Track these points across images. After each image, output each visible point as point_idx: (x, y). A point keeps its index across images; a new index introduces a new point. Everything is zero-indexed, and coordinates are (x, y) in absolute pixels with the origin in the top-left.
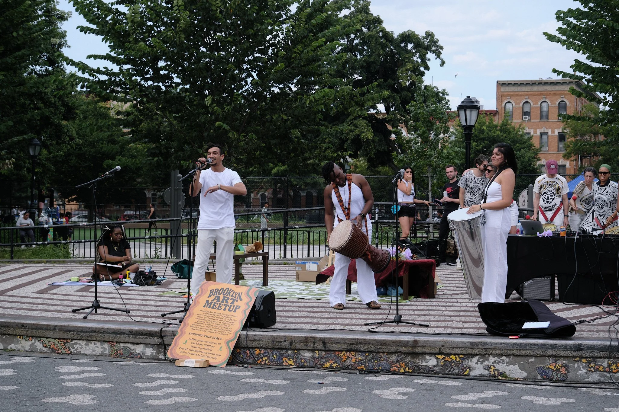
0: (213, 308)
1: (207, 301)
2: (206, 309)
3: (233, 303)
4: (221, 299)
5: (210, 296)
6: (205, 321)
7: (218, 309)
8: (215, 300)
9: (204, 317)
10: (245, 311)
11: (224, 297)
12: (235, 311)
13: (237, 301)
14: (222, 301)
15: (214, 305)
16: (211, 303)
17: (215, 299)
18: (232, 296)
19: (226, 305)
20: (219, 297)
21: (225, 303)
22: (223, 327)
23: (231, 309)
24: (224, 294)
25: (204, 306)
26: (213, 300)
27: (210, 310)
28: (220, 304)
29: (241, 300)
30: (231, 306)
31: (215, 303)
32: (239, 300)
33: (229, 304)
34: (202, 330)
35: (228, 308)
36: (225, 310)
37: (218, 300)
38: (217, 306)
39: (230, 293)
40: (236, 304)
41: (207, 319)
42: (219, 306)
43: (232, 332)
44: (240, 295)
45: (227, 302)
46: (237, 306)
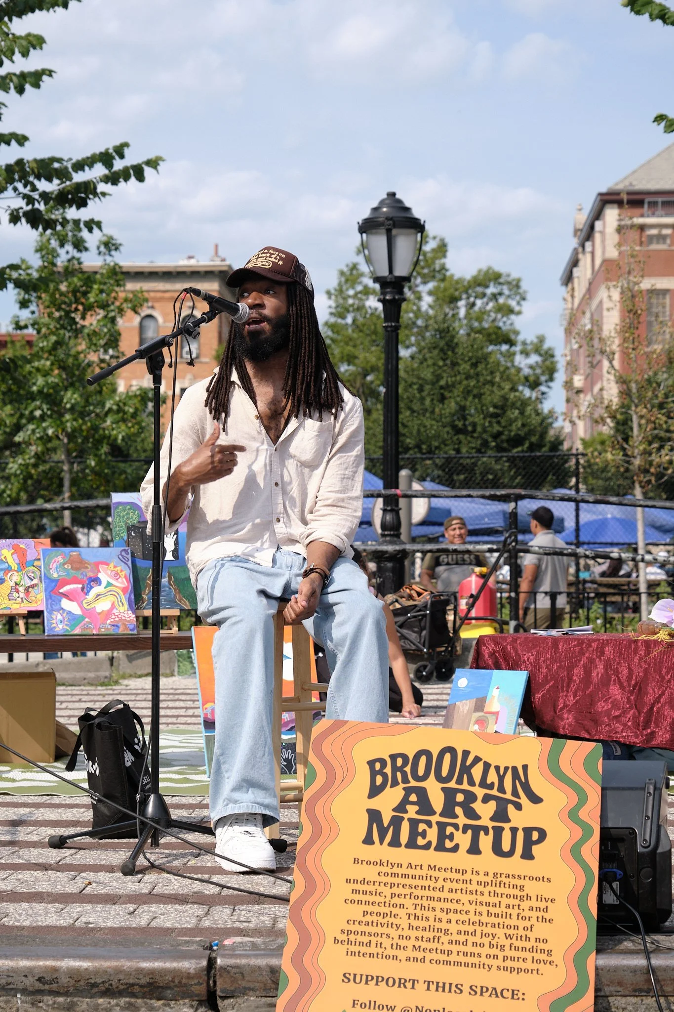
0: (412, 844)
1: (374, 816)
2: (381, 851)
3: (501, 815)
4: (437, 800)
5: (375, 791)
6: (402, 912)
7: (440, 847)
8: (412, 811)
9: (387, 891)
10: (575, 851)
11: (449, 794)
12: (527, 855)
13: (518, 807)
14: (448, 811)
15: (414, 833)
16: (396, 822)
17: (405, 802)
18: (483, 784)
19: (476, 831)
20: (422, 793)
21: (462, 820)
22: (500, 932)
23: (506, 846)
24: (439, 778)
25: (368, 840)
26: (401, 808)
27: (403, 855)
28: (442, 826)
29: (535, 799)
30: (498, 832)
31: (414, 823)
32: (524, 800)
33: (485, 821)
34: (402, 955)
35: (486, 842)
36: (474, 849)
37: (425, 807)
38: (432, 835)
39: (466, 770)
40: (518, 819)
41: (409, 903)
42: (442, 836)
43: (557, 957)
44: (520, 776)
45: (472, 814)
46: (528, 831)
